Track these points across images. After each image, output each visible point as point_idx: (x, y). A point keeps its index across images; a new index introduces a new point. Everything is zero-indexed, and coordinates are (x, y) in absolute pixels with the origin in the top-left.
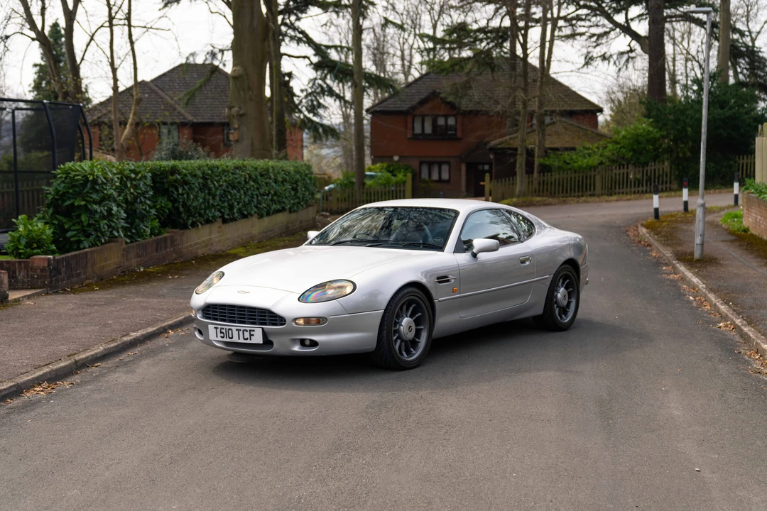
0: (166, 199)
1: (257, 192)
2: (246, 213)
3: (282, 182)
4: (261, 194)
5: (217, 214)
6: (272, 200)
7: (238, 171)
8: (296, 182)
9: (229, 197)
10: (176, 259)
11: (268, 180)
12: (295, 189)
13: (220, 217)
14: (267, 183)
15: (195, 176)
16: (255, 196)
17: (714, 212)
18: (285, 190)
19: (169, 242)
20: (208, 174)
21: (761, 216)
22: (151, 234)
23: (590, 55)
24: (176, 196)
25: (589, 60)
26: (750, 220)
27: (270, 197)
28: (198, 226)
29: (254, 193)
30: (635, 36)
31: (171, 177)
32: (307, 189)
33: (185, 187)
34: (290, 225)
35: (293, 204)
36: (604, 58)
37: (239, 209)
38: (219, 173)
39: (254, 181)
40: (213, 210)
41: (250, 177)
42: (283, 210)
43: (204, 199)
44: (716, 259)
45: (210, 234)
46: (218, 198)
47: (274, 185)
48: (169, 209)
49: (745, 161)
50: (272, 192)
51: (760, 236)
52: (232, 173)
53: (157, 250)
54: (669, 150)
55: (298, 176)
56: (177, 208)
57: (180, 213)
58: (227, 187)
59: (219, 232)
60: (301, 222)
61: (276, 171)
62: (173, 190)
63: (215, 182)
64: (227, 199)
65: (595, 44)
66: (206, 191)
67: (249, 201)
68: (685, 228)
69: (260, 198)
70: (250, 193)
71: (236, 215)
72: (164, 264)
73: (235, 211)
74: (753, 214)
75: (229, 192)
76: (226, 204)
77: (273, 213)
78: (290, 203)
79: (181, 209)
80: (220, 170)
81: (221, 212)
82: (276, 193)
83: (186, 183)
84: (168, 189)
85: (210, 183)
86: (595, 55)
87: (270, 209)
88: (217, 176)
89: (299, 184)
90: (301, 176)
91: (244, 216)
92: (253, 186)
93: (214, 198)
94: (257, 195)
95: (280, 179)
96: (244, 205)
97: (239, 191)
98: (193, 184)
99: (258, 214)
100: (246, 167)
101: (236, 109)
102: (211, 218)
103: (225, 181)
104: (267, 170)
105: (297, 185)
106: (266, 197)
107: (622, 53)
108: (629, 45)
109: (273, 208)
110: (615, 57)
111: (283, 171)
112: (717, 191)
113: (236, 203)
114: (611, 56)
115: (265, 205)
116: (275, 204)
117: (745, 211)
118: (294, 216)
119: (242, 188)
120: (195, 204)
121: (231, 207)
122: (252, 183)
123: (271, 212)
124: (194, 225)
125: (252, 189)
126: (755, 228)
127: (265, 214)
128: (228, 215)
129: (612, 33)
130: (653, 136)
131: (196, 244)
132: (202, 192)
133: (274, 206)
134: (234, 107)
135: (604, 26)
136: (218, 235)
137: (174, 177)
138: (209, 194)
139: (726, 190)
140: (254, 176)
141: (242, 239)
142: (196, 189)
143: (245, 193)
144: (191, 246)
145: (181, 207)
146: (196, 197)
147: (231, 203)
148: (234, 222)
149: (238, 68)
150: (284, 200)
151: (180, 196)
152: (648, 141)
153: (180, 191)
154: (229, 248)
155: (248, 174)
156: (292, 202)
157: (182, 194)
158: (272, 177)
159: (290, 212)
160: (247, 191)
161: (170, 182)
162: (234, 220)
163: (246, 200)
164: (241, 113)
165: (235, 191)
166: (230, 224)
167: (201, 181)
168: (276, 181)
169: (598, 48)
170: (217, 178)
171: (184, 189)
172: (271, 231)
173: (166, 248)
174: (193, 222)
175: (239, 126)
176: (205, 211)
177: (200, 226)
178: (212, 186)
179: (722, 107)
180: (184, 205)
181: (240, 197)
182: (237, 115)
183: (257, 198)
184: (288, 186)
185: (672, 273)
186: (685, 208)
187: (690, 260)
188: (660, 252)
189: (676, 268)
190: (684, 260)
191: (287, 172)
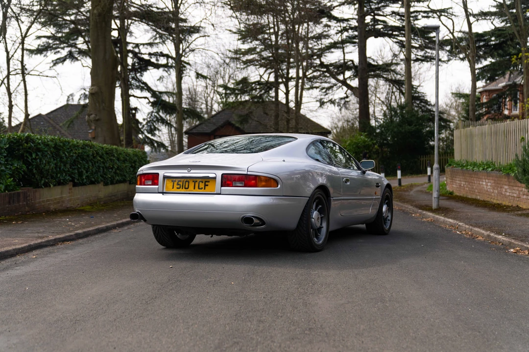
0: (21, 163)
1: (102, 165)
2: (93, 179)
3: (124, 161)
4: (106, 168)
5: (68, 178)
6: (115, 173)
7: (87, 148)
8: (135, 162)
9: (79, 166)
10: (28, 212)
11: (112, 158)
13: (70, 181)
14: (111, 160)
15: (48, 145)
16: (101, 168)
17: (418, 186)
18: (126, 166)
19: (21, 197)
20: (60, 146)
21: (465, 182)
22: (5, 190)
23: (323, 100)
24: (30, 161)
25: (322, 103)
26: (454, 186)
27: (114, 170)
28: (50, 186)
29: (100, 165)
30: (349, 87)
31: (26, 145)
33: (39, 153)
34: (130, 193)
35: (132, 178)
36: (332, 102)
37: (87, 176)
38: (70, 146)
39: (101, 157)
40: (64, 174)
41: (97, 154)
42: (124, 181)
43: (56, 164)
44: (448, 208)
45: (62, 193)
46: (68, 166)
47: (118, 162)
48: (24, 171)
49: (424, 159)
50: (116, 167)
51: (465, 196)
52: (82, 148)
53: (9, 203)
54: (377, 152)
56: (31, 170)
57: (34, 174)
58: (77, 158)
59: (69, 193)
61: (119, 152)
62: (28, 155)
63: (66, 153)
64: (76, 167)
65: (325, 93)
66: (58, 160)
67: (96, 171)
68: (407, 194)
69: (105, 170)
70: (97, 165)
71: (85, 180)
72: (16, 214)
73: (84, 177)
74: (457, 182)
75: (78, 162)
76: (77, 171)
77: (116, 183)
78: (130, 176)
79: (35, 171)
80: (71, 144)
81: (71, 177)
82: (118, 168)
83: (39, 150)
84: (22, 155)
85: (61, 153)
86: (325, 100)
87: (114, 179)
88: (68, 149)
89: (137, 163)
90: (138, 159)
91: (92, 183)
92: (100, 160)
93: (65, 166)
94: (103, 167)
95: (122, 159)
96: (92, 174)
97: (87, 163)
98: (46, 151)
99: (104, 182)
100: (94, 146)
101: (93, 116)
102: (62, 181)
103: (75, 153)
104: (112, 150)
105: (135, 164)
106: (110, 170)
107: (341, 99)
108: (346, 93)
109: (116, 179)
111: (124, 153)
112: (410, 177)
113: (85, 171)
114: (335, 101)
115: (110, 176)
116: (118, 176)
117: (449, 180)
118: (132, 186)
119: (91, 160)
120: (47, 167)
121: (80, 174)
122: (99, 159)
123: (115, 181)
124: (47, 185)
125: (99, 162)
126: (459, 191)
127: (110, 183)
128: (78, 180)
129: (335, 87)
130: (367, 143)
131: (48, 200)
132: (54, 160)
133: (117, 178)
134: (91, 114)
135: (329, 83)
136: (68, 195)
137: (29, 145)
138: (61, 161)
139: (415, 176)
140: (100, 153)
141: (90, 200)
142: (48, 156)
143: (92, 165)
144: (43, 201)
145: (34, 169)
146: (49, 163)
147: (80, 170)
148: (85, 187)
149: (94, 87)
150: (125, 174)
151: (34, 161)
152: (364, 147)
153: (34, 156)
154: (79, 206)
155: (96, 151)
156: (131, 176)
157: (35, 159)
158: (116, 155)
159: (130, 183)
160: (95, 164)
161: (25, 148)
162: (83, 184)
163: (94, 171)
164: (97, 118)
165: (85, 162)
166: (80, 187)
167: (52, 149)
168: (118, 159)
169: (327, 96)
170: (68, 150)
171: (37, 155)
172: (114, 196)
173: (19, 201)
174: (45, 182)
175: (95, 127)
176: (57, 175)
177: (52, 186)
178: (63, 155)
179: (410, 125)
180: (37, 167)
181: (89, 167)
182: (94, 120)
183: (103, 170)
185: (423, 218)
186: (400, 184)
187: (430, 209)
188: (402, 206)
189: (424, 214)
190: (426, 210)
191: (127, 154)
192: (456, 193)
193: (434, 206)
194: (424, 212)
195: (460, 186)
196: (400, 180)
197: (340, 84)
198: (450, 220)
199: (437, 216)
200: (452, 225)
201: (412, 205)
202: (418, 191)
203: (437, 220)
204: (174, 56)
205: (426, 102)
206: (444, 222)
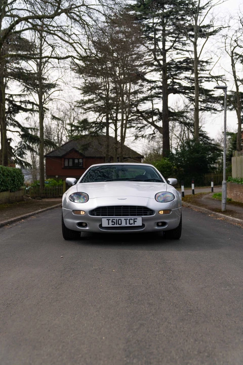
3: (7, 176)
12: (14, 181)
17: (206, 194)
18: (8, 180)
21: (241, 192)
23: (137, 135)
25: (137, 137)
26: (232, 195)
27: (0, 182)
30: (156, 127)
32: (19, 181)
34: (11, 198)
35: (12, 188)
36: (142, 136)
42: (7, 190)
44: (232, 211)
47: (3, 177)
49: (207, 176)
51: (240, 202)
55: (15, 174)
60: (16, 197)
61: (3, 170)
65: (139, 131)
74: (234, 192)
77: (2, 191)
78: (10, 187)
82: (3, 181)
86: (139, 135)
87: (0, 189)
89: (16, 178)
95: (6, 174)
107: (150, 135)
108: (154, 131)
109: (2, 188)
110: (147, 136)
111: (7, 170)
112: (198, 188)
114: (146, 136)
118: (12, 194)
126: (236, 198)
129: (146, 127)
130: (169, 165)
135: (142, 124)
139: (202, 187)
150: (8, 185)
152: (167, 167)
158: (2, 172)
159: (11, 192)
168: (3, 175)
169: (140, 133)
179: (198, 153)
184: (9, 178)
185: (216, 218)
186: (193, 193)
187: (220, 211)
188: (199, 209)
189: (217, 215)
190: (217, 212)
191: (9, 171)
192: (234, 200)
193: (223, 209)
194: (217, 213)
195: (237, 195)
196: (193, 190)
197: (150, 125)
198: (237, 219)
199: (227, 216)
200: (239, 223)
201: (206, 208)
202: (207, 198)
203: (227, 219)
204: (38, 104)
205: (207, 138)
206: (233, 220)
